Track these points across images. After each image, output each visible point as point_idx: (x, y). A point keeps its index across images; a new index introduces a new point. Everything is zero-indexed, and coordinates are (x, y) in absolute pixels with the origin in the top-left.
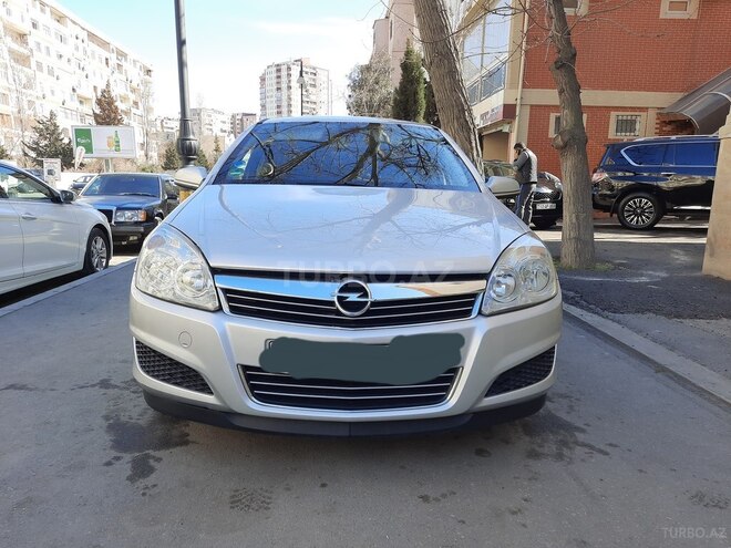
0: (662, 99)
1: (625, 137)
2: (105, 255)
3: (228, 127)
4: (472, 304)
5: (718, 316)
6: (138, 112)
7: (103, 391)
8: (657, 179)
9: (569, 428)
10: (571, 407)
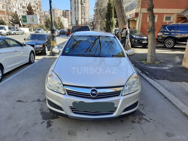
0: (179, 11)
1: (168, 22)
2: (34, 58)
3: (62, 14)
4: (120, 93)
5: (182, 81)
6: (38, 10)
7: (39, 102)
8: (175, 35)
9: (142, 114)
10: (143, 108)
